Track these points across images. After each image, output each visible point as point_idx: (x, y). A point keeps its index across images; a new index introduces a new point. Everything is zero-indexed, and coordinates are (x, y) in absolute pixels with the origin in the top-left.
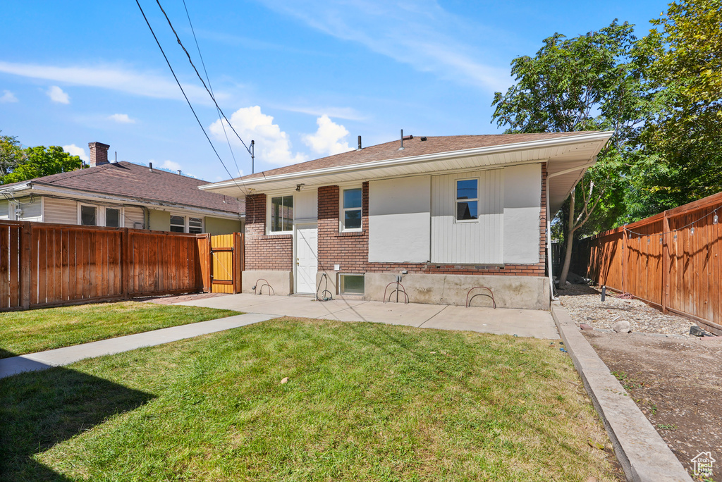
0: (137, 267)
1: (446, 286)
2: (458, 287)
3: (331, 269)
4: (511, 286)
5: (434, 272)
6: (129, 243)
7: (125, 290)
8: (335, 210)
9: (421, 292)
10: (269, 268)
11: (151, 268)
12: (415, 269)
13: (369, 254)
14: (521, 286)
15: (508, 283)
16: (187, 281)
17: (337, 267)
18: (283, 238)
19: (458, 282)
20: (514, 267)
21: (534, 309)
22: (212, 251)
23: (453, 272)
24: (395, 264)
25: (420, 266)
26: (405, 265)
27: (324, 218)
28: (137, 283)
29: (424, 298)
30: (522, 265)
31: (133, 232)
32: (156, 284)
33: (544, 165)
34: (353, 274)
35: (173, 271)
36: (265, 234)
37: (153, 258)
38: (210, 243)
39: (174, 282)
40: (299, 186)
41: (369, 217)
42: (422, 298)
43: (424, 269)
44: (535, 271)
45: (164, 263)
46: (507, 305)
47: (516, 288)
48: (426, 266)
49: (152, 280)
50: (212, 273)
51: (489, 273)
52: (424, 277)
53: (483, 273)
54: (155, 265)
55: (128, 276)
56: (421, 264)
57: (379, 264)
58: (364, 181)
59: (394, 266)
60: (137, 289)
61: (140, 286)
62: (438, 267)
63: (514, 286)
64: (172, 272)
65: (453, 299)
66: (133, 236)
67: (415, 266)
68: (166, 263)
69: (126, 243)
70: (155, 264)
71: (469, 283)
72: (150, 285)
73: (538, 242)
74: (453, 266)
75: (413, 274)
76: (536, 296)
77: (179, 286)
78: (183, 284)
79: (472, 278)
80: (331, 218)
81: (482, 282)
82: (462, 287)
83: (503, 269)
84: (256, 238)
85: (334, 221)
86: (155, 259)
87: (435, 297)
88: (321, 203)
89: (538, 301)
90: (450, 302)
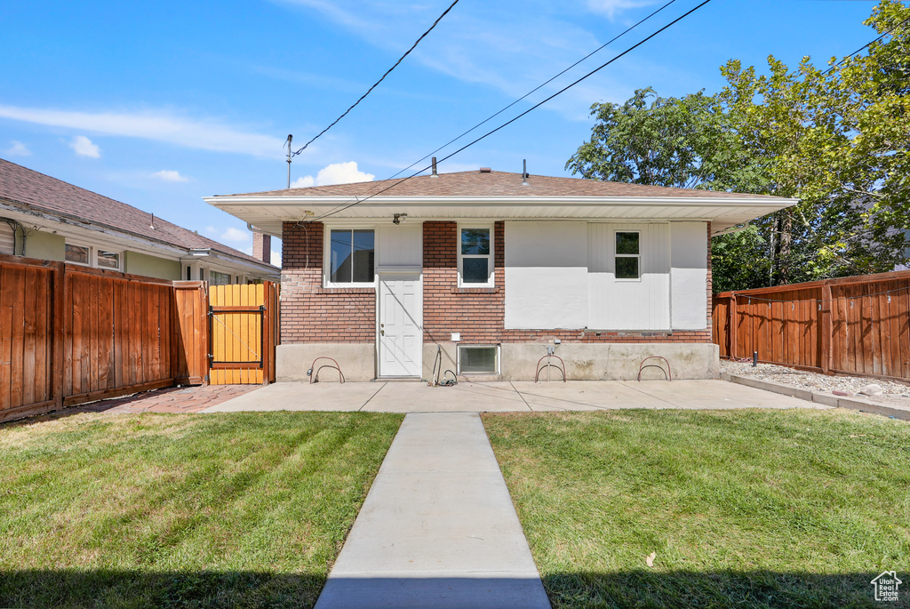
0: (79, 341)
1: (611, 357)
2: (625, 357)
3: (447, 338)
4: (682, 354)
5: (594, 340)
6: (66, 294)
7: (57, 392)
8: (451, 257)
9: (579, 366)
10: (333, 340)
11: (102, 343)
12: (570, 338)
13: (506, 319)
14: (692, 354)
15: (679, 351)
16: (158, 367)
17: (456, 337)
18: (360, 293)
19: (625, 352)
20: (682, 334)
21: (705, 379)
22: (211, 312)
23: (617, 341)
24: (542, 331)
25: (576, 334)
26: (556, 332)
27: (434, 266)
28: (78, 374)
29: (583, 373)
30: (690, 331)
31: (74, 272)
32: (110, 375)
33: (709, 224)
34: (479, 346)
35: (136, 348)
36: (322, 286)
37: (106, 324)
38: (208, 297)
39: (138, 369)
40: (396, 217)
41: (506, 268)
42: (581, 373)
43: (580, 338)
44: (703, 338)
45: (124, 334)
46: (679, 376)
47: (687, 356)
48: (583, 334)
49: (105, 366)
50: (210, 350)
51: (657, 340)
52: (582, 348)
53: (650, 340)
54: (109, 338)
55: (64, 360)
56: (577, 331)
57: (520, 331)
58: (498, 220)
59: (541, 334)
60: (78, 386)
61: (84, 381)
62: (597, 335)
63: (685, 354)
64: (135, 350)
65: (619, 373)
66: (73, 279)
67: (569, 334)
68: (128, 333)
69: (61, 294)
70: (108, 335)
71: (637, 353)
72: (100, 378)
73: (706, 307)
74: (615, 333)
75: (568, 344)
76: (706, 364)
77: (147, 375)
78: (153, 371)
79: (641, 346)
80: (446, 266)
81: (652, 351)
82: (629, 357)
83: (672, 336)
84: (304, 291)
85: (450, 271)
86: (109, 324)
87: (597, 371)
88: (427, 245)
89: (709, 371)
90: (616, 376)
